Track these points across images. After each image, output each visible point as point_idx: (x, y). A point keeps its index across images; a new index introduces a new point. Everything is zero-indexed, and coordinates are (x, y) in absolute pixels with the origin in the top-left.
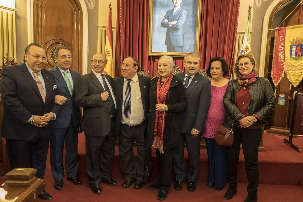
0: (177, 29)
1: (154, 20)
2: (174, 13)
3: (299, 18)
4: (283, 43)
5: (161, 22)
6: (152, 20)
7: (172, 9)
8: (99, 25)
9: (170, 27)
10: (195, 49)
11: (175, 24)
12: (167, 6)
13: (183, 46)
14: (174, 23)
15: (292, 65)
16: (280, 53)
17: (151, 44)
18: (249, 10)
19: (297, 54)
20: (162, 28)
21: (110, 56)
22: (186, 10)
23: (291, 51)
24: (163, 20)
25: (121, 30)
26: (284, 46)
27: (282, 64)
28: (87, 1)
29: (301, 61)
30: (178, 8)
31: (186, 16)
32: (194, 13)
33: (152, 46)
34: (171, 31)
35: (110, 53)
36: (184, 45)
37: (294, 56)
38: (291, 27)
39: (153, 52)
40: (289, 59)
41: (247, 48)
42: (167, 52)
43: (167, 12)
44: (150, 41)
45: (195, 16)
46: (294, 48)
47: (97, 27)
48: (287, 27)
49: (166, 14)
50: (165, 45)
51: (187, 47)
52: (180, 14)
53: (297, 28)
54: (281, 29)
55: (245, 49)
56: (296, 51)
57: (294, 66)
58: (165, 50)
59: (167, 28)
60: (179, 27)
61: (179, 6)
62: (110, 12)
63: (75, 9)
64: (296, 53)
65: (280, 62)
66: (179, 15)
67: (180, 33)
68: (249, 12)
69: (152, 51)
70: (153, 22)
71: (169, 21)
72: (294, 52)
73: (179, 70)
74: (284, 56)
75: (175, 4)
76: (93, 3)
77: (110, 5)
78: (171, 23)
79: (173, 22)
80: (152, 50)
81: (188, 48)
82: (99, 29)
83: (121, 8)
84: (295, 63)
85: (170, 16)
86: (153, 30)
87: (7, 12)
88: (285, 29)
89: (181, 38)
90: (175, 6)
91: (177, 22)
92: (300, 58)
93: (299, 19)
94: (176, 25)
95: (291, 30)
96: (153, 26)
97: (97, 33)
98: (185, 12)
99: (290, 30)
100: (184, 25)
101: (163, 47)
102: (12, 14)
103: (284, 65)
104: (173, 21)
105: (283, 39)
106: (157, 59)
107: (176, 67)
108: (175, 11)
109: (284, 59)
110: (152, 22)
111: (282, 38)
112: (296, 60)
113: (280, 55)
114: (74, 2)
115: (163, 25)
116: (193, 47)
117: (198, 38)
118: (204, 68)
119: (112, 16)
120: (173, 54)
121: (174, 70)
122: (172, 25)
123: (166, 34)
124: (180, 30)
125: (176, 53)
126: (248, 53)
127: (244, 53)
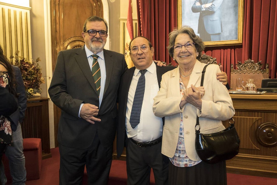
0: (212, 13)
1: (183, 5)
5: (192, 6)
6: (181, 6)
8: (121, 18)
9: (203, 11)
10: (237, 35)
11: (210, 7)
13: (220, 32)
14: (208, 5)
20: (194, 13)
24: (195, 4)
25: (141, 20)
34: (205, 15)
36: (222, 32)
47: (119, 21)
51: (226, 34)
59: (199, 13)
60: (215, 10)
63: (95, 3)
67: (216, 17)
70: (182, 8)
71: (202, 4)
78: (204, 6)
79: (206, 4)
81: (228, 35)
82: (122, 22)
86: (182, 18)
87: (20, 11)
91: (212, 4)
94: (210, 8)
96: (182, 12)
97: (120, 28)
100: (220, 6)
102: (27, 13)
104: (207, 3)
107: (211, 59)
110: (181, 8)
115: (194, 10)
116: (233, 33)
117: (241, 20)
118: (250, 57)
119: (133, 6)
120: (208, 44)
121: (209, 63)
122: (206, 8)
123: (199, 21)
124: (216, 13)
125: (212, 42)
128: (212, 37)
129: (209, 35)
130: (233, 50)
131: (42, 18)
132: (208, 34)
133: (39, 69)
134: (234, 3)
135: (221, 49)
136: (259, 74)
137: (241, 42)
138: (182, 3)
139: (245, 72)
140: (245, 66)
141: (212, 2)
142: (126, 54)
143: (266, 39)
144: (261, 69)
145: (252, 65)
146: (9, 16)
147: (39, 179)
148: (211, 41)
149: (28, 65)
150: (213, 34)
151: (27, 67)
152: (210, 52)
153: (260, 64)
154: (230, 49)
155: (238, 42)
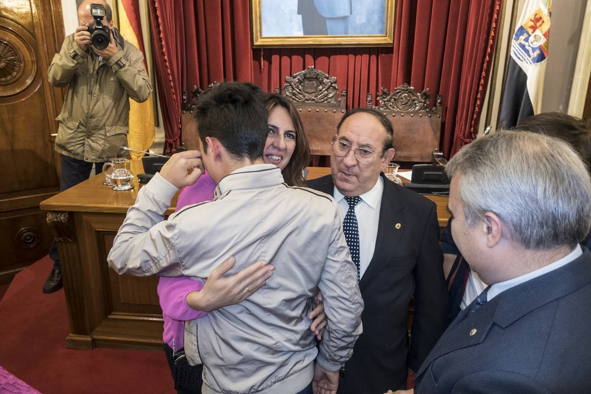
10: (383, 23)
13: (348, 14)
17: (258, 14)
36: (351, 13)
39: (264, 36)
41: (537, 20)
42: (305, 33)
50: (299, 13)
51: (360, 18)
55: (532, 23)
58: (298, 30)
69: (261, 35)
73: (334, 88)
80: (261, 32)
81: (364, 21)
101: (291, 21)
106: (278, 57)
107: (325, 80)
116: (376, 18)
118: (407, 80)
120: (321, 41)
121: (321, 87)
125: (329, 36)
126: (541, 35)
127: (526, 35)
128: (329, 24)
129: (323, 20)
130: (374, 57)
132: (321, 15)
135: (350, 55)
136: (423, 117)
137: (392, 42)
139: (394, 112)
140: (395, 99)
143: (441, 39)
144: (426, 108)
145: (409, 96)
148: (327, 34)
150: (332, 19)
152: (323, 60)
153: (426, 96)
154: (368, 56)
155: (385, 40)
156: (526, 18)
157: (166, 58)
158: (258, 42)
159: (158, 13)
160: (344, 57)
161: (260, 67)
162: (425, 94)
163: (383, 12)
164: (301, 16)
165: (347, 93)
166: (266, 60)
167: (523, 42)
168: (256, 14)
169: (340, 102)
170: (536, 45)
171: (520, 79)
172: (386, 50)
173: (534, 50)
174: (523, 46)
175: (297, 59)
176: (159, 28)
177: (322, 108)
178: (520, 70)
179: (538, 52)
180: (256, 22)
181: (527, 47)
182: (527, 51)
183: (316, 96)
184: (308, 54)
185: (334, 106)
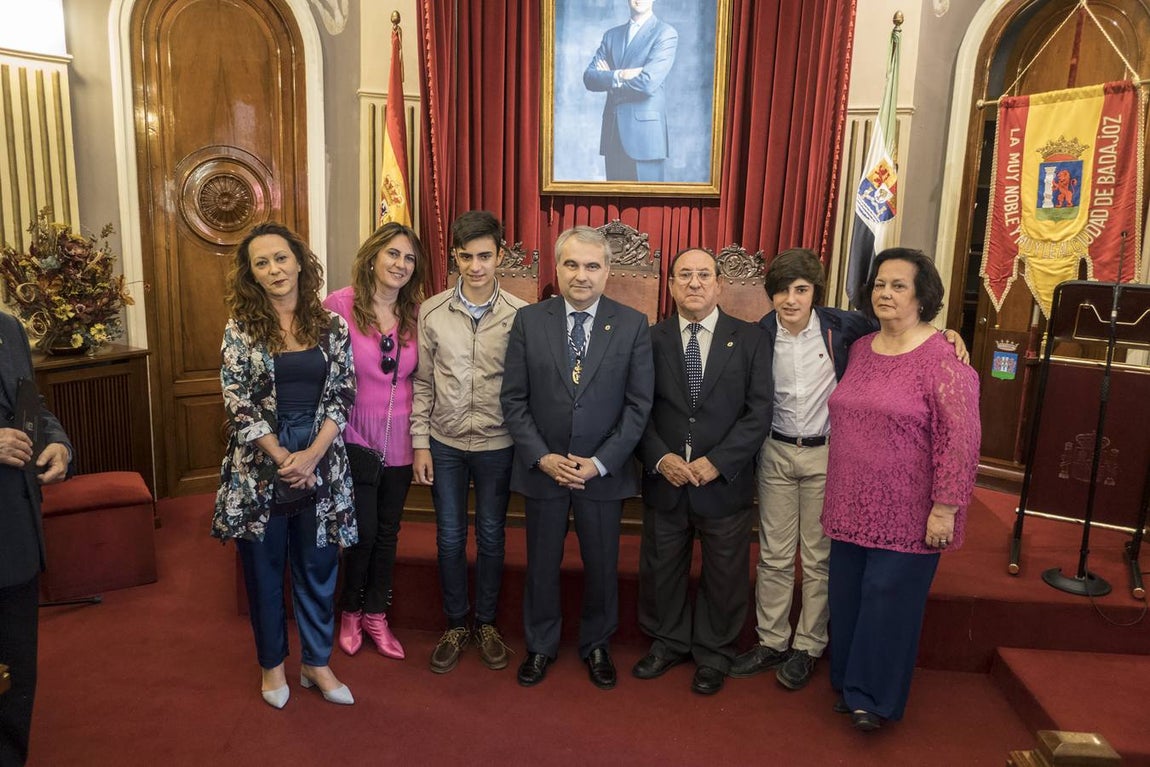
0: (644, 97)
1: (559, 64)
2: (630, 40)
3: (1074, 61)
4: (1018, 155)
5: (584, 70)
6: (553, 66)
7: (626, 22)
8: (363, 89)
9: (618, 88)
10: (707, 169)
11: (635, 78)
12: (607, 12)
13: (664, 157)
14: (632, 73)
15: (1041, 236)
16: (1007, 192)
17: (549, 153)
18: (894, 31)
19: (1060, 198)
20: (589, 94)
21: (397, 201)
22: (673, 25)
23: (1042, 184)
24: (593, 64)
25: (431, 111)
26: (1020, 168)
27: (1012, 234)
28: (320, 6)
29: (1069, 224)
30: (646, 17)
31: (674, 50)
32: (702, 37)
33: (552, 158)
34: (622, 102)
35: (397, 191)
36: (667, 156)
37: (1048, 203)
38: (1044, 95)
39: (555, 180)
40: (1034, 214)
41: (883, 172)
42: (608, 179)
43: (606, 35)
44: (547, 139)
45: (707, 46)
46: (1050, 178)
47: (357, 99)
48: (1032, 96)
49: (602, 42)
51: (678, 162)
52: (651, 40)
53: (1062, 101)
54: (1015, 101)
55: (878, 176)
56: (1054, 187)
57: (1049, 240)
58: (599, 175)
59: (605, 93)
60: (650, 90)
61: (648, 9)
62: (397, 46)
63: (277, 37)
64: (1056, 193)
65: (1007, 224)
66: (650, 46)
67: (652, 111)
68: (893, 36)
69: (552, 179)
70: (556, 73)
71: (613, 67)
72: (1049, 191)
73: (645, 247)
74: (1020, 202)
75: (633, 5)
76: (342, 13)
77: (397, 21)
78: (621, 76)
79: (626, 70)
80: (552, 175)
81: (684, 165)
82: (365, 103)
83: (428, 35)
84: (1052, 230)
85: (615, 48)
86: (555, 102)
87: (39, 70)
88: (1027, 104)
89: (656, 132)
90: (634, 14)
91: (643, 72)
92: (1070, 213)
93: (1073, 68)
94: (638, 84)
95: (1045, 105)
96: (555, 85)
97: (359, 119)
98: (669, 34)
99: (1042, 107)
100: (666, 80)
101: (591, 163)
102: (58, 75)
103: (1018, 235)
104: (627, 66)
105: (1018, 141)
106: (573, 206)
107: (634, 237)
108: (633, 32)
109: (1019, 215)
110: (553, 73)
111: (1016, 135)
112: (1056, 219)
113: (1009, 199)
114: (273, 13)
115: (592, 82)
116: (699, 162)
117: (719, 128)
118: (738, 239)
119: (404, 60)
120: (629, 188)
121: (628, 246)
122: (625, 81)
123: (604, 115)
124: (652, 99)
126: (887, 190)
127: (871, 189)
128: (639, 167)
130: (695, 211)
131: (106, 86)
132: (628, 157)
133: (110, 259)
134: (703, 74)
135: (665, 207)
137: (718, 192)
138: (556, 58)
141: (643, 65)
142: (383, 210)
143: (779, 192)
144: (761, 274)
145: (740, 259)
146: (6, 88)
147: (155, 581)
148: (637, 181)
149: (79, 251)
150: (643, 162)
151: (80, 256)
152: (631, 212)
153: (760, 259)
154: (688, 208)
155: (710, 189)
156: (870, 170)
157: (437, 203)
158: (548, 188)
159: (434, 150)
160: (658, 210)
161: (549, 219)
162: (759, 257)
163: (707, 155)
164: (603, 157)
165: (661, 254)
166: (557, 210)
167: (869, 197)
168: (547, 151)
169: (652, 264)
170: (883, 200)
171: (867, 238)
172: (712, 202)
173: (880, 206)
174: (868, 202)
175: (597, 211)
176: (433, 167)
177: (628, 272)
178: (867, 228)
179: (884, 208)
180: (547, 164)
181: (873, 203)
182: (873, 208)
183: (622, 257)
184: (612, 204)
185: (644, 270)
